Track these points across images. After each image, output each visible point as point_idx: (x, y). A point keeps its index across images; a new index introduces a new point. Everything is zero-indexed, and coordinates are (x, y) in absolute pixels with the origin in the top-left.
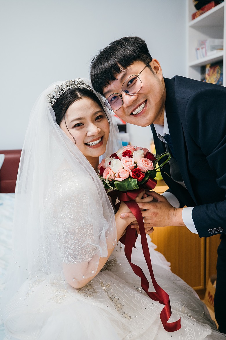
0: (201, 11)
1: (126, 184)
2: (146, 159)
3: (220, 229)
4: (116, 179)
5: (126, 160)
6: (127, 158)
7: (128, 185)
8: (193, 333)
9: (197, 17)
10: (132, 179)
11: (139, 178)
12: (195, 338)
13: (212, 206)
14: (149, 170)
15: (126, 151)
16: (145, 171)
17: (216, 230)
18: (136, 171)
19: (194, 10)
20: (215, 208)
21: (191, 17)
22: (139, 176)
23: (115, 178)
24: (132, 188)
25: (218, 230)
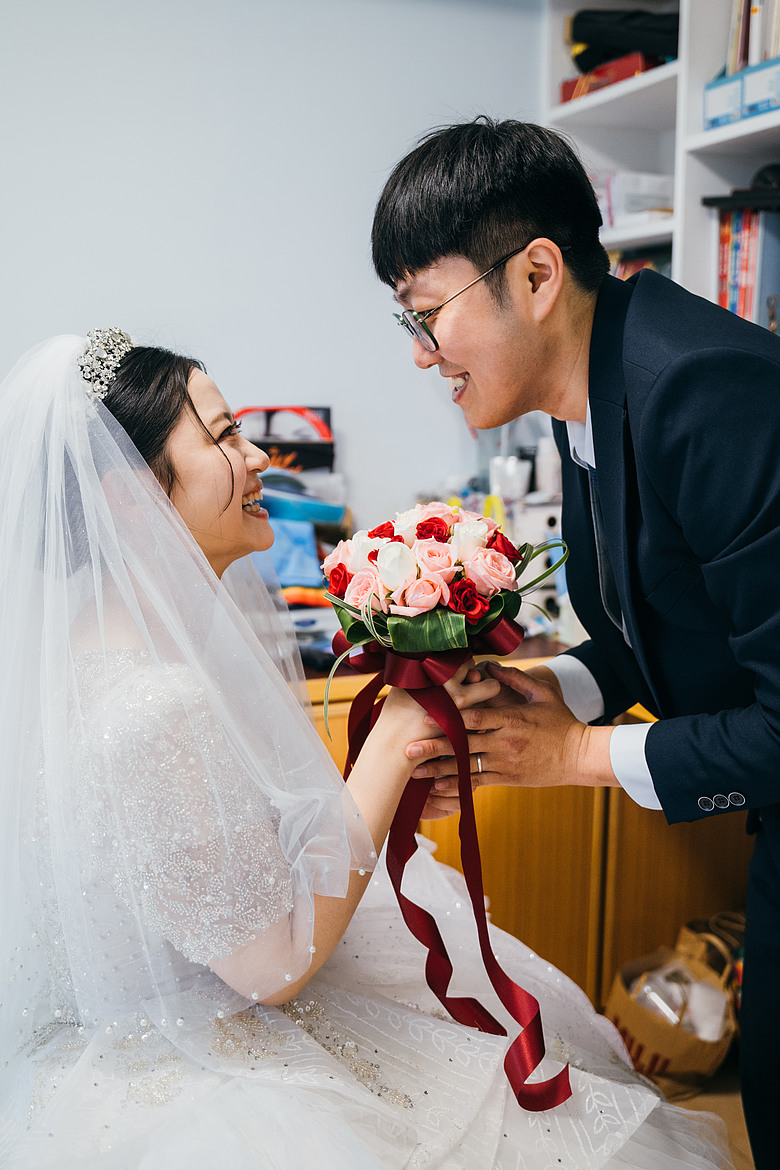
0: (592, 79)
1: (427, 626)
2: (492, 552)
3: (736, 799)
4: (394, 609)
5: (429, 549)
6: (431, 543)
7: (433, 633)
8: (614, 1108)
9: (577, 96)
10: (450, 615)
11: (472, 613)
12: (620, 1120)
13: (710, 723)
14: (503, 590)
15: (428, 520)
16: (491, 592)
17: (723, 802)
18: (462, 589)
19: (570, 71)
20: (721, 729)
21: (557, 93)
22: (473, 607)
23: (391, 606)
24: (446, 642)
25: (729, 800)
